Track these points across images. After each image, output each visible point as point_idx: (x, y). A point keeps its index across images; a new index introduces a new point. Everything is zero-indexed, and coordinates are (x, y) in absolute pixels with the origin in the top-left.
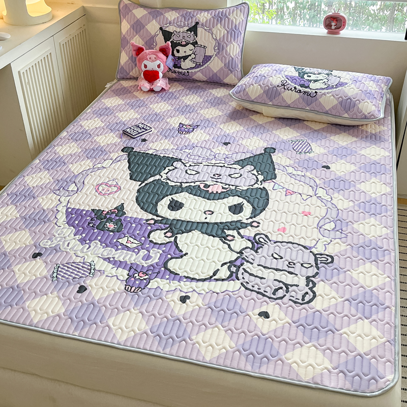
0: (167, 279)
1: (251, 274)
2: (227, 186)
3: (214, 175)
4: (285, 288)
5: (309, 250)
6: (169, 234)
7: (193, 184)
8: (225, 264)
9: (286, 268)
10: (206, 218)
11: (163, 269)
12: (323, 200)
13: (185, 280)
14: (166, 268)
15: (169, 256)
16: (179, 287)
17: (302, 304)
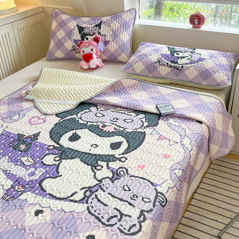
0: (36, 194)
1: (99, 201)
2: (118, 128)
3: (114, 119)
4: (119, 217)
5: (155, 187)
6: (58, 159)
7: (95, 124)
8: (84, 188)
9: (129, 200)
10: (90, 150)
11: (38, 185)
12: (185, 148)
13: (48, 196)
14: (40, 185)
15: (48, 176)
16: (40, 202)
17: (126, 234)
